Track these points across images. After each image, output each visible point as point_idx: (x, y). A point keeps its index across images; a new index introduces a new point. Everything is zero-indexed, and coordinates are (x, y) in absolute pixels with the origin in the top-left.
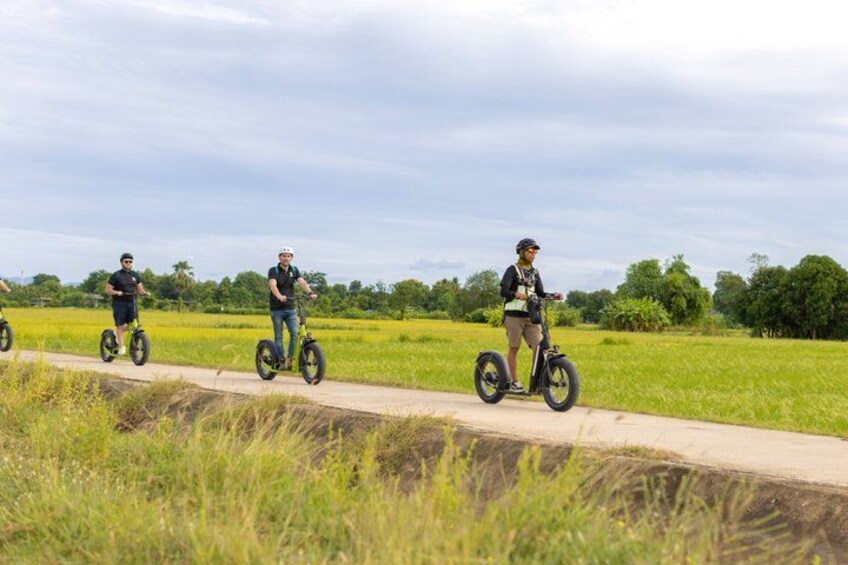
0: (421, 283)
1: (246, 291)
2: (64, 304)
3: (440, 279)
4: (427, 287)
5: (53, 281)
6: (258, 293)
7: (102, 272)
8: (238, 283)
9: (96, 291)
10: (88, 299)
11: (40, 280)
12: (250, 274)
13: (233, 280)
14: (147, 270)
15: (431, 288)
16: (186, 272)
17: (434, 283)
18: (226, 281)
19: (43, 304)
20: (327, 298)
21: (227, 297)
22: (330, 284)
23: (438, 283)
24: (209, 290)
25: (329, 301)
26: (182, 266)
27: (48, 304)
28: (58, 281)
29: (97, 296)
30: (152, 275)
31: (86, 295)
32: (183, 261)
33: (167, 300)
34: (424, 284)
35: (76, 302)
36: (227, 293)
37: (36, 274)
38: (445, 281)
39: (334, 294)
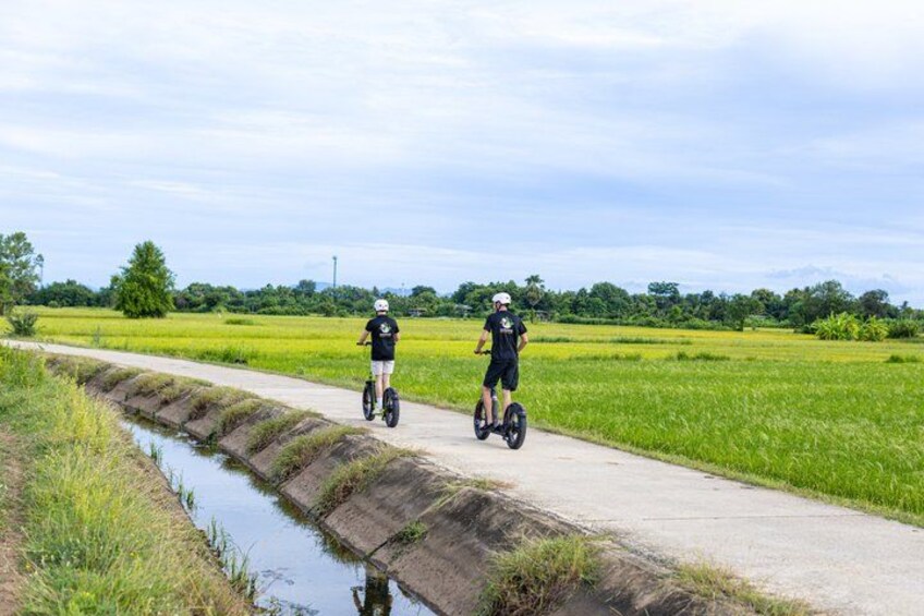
0: (772, 293)
1: (600, 302)
2: (437, 314)
3: (792, 289)
4: (779, 297)
5: (429, 293)
6: (612, 303)
7: (470, 283)
8: (593, 294)
9: (466, 301)
10: (457, 309)
11: (418, 291)
12: (605, 284)
13: (589, 291)
14: (512, 282)
15: (783, 297)
16: (538, 285)
17: (786, 293)
18: (583, 292)
19: (419, 314)
20: (678, 308)
21: (583, 307)
22: (683, 293)
23: (790, 292)
24: (567, 300)
25: (680, 310)
26: (534, 279)
27: (424, 315)
28: (434, 292)
29: (466, 307)
30: (515, 287)
31: (457, 306)
32: (534, 275)
33: (527, 311)
34: (776, 293)
35: (448, 312)
36: (583, 303)
37: (415, 286)
38: (796, 290)
39: (686, 304)
